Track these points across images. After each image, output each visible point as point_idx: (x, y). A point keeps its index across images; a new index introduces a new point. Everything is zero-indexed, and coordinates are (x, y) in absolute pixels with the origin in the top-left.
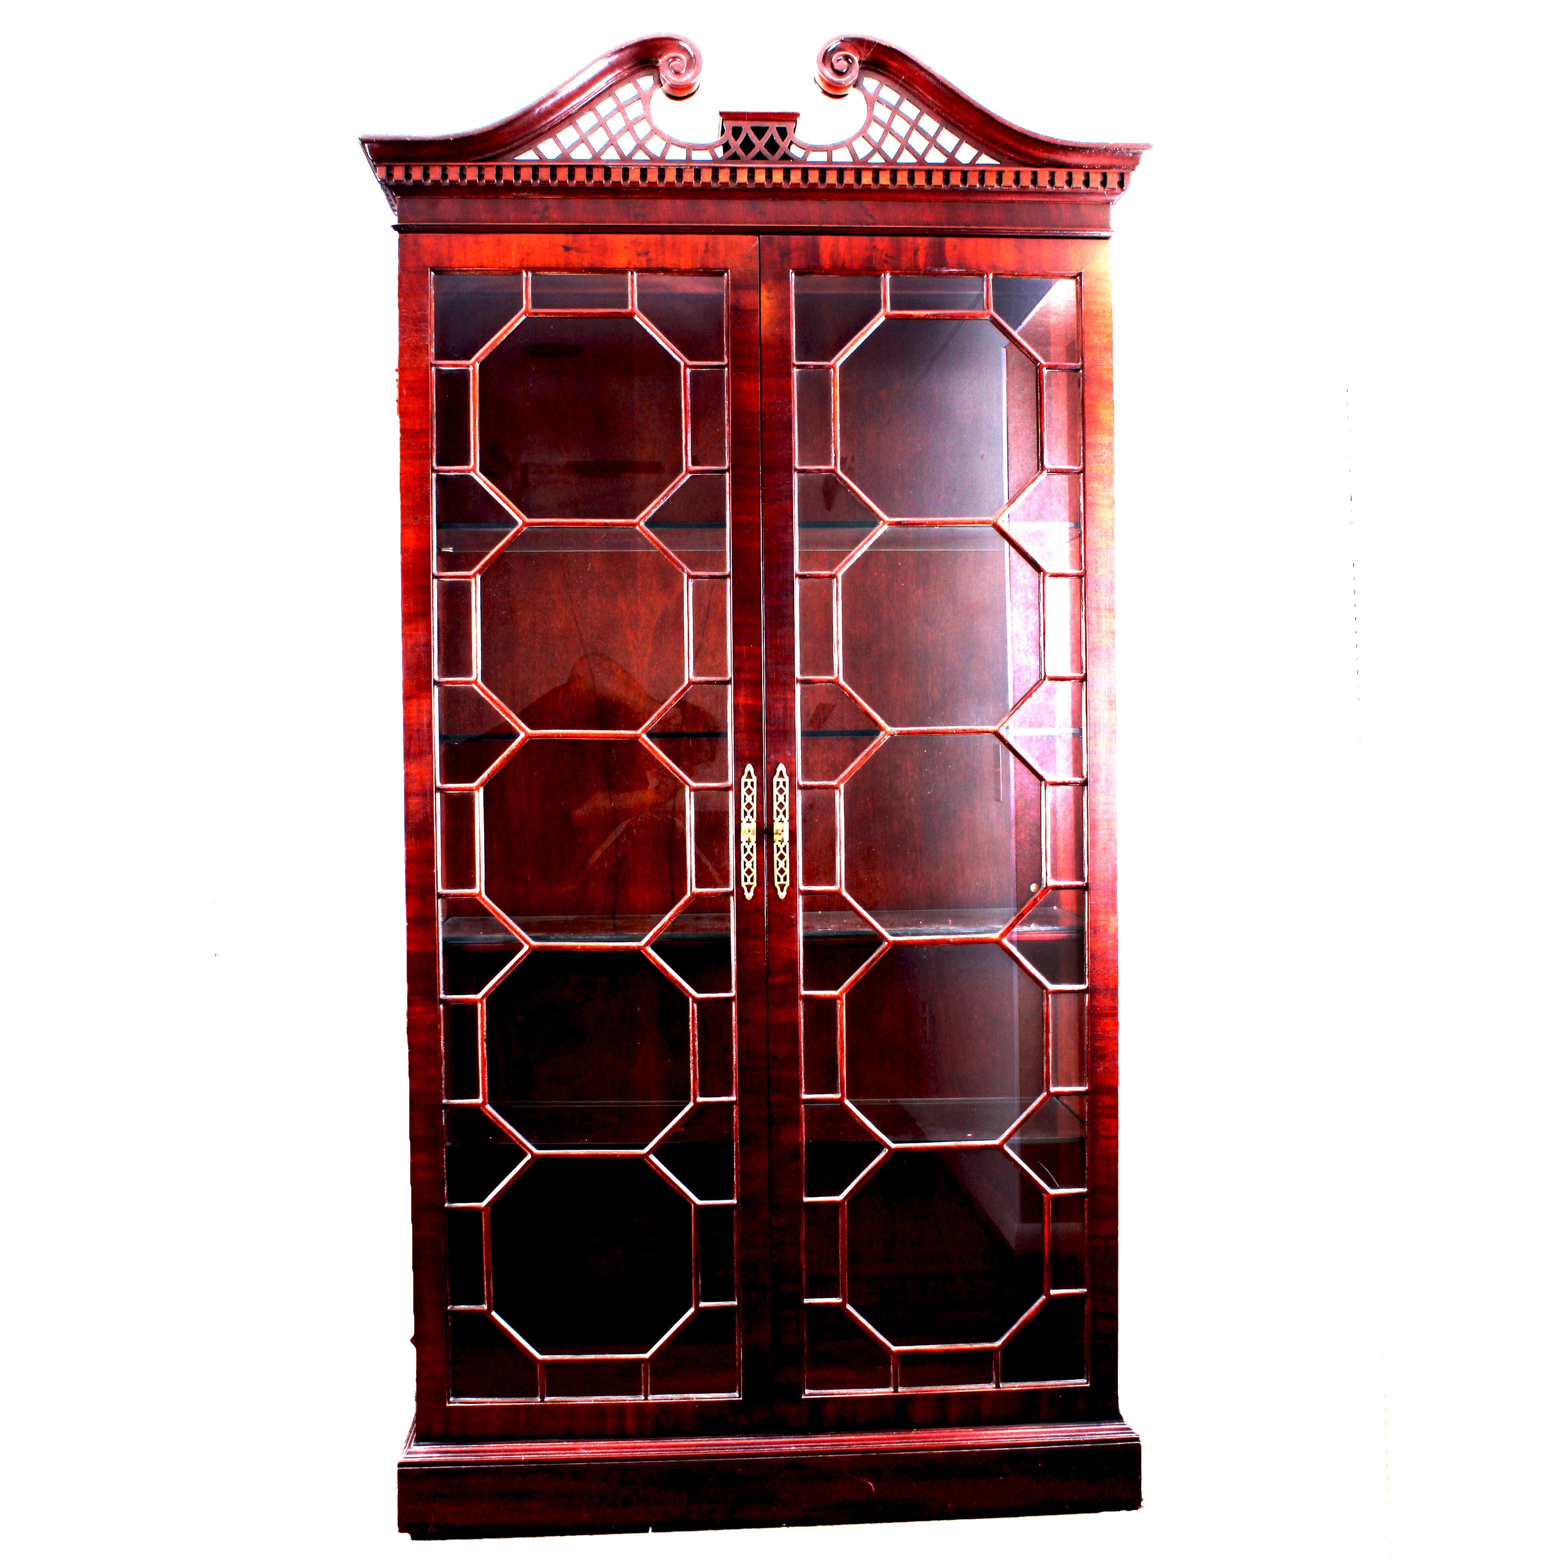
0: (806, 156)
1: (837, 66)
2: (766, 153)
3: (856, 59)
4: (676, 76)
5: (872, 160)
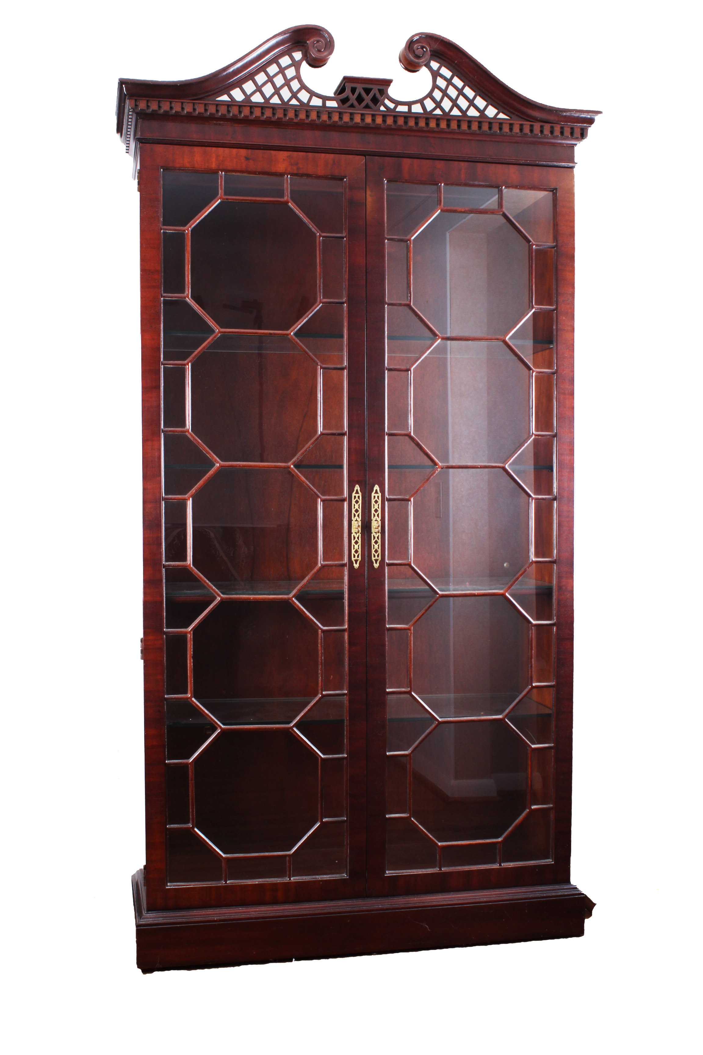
1: (417, 52)
2: (371, 104)
3: (428, 49)
4: (319, 53)
5: (435, 113)
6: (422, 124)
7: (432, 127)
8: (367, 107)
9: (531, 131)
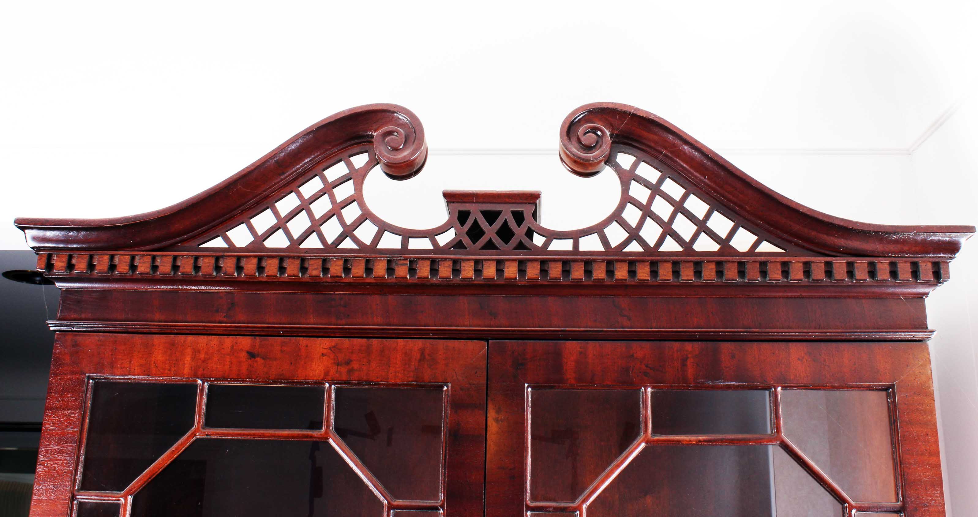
0: (547, 244)
1: (585, 140)
2: (497, 241)
3: (608, 133)
4: (394, 153)
5: (627, 249)
6: (599, 273)
7: (620, 278)
8: (490, 245)
9: (829, 273)
